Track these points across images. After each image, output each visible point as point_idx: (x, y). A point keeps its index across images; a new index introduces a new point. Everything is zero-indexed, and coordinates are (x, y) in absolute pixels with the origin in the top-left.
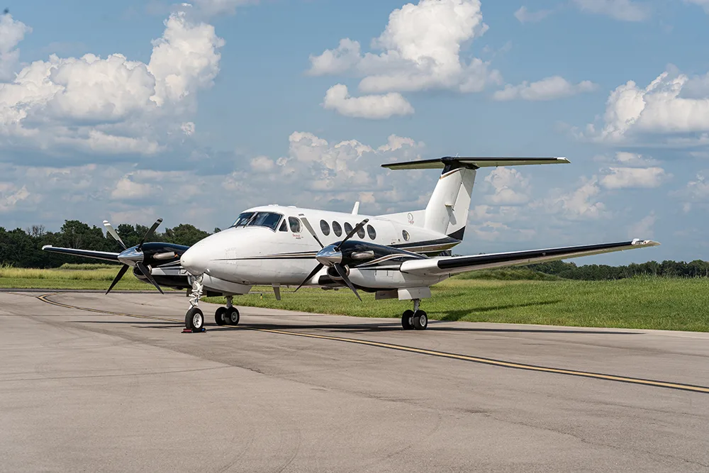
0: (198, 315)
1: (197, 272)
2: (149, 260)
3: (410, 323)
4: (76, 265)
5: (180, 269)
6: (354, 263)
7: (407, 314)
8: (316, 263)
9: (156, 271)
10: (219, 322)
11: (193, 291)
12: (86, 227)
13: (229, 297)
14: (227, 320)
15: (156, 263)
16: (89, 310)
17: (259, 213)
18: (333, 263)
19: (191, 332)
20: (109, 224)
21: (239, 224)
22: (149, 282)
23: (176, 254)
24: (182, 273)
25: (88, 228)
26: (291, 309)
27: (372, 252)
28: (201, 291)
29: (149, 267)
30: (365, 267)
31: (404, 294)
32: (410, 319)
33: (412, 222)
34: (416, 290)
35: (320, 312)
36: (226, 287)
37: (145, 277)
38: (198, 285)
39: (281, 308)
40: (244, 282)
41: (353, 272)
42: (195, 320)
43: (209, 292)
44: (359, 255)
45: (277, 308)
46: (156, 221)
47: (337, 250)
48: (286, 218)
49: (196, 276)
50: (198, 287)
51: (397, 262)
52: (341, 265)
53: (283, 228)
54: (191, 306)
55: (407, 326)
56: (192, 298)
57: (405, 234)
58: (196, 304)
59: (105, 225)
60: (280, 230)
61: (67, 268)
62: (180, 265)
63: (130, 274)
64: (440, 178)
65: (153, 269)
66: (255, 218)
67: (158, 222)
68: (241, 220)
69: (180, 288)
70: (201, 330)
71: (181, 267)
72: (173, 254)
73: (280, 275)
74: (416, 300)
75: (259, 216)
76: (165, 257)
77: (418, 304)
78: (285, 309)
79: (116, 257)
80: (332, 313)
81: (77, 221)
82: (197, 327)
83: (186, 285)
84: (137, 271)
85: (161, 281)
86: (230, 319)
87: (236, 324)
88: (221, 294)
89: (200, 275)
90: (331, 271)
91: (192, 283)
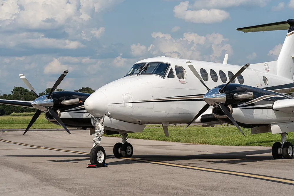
0: (100, 151)
1: (99, 115)
2: (58, 106)
3: (279, 153)
4: (19, 113)
5: (84, 112)
6: (236, 103)
7: (277, 145)
8: (203, 104)
9: (64, 115)
10: (117, 155)
11: (96, 131)
12: (26, 91)
13: (124, 134)
14: (123, 153)
15: (64, 108)
16: (20, 144)
17: (149, 63)
18: (218, 103)
19: (95, 167)
20: (24, 77)
21: (132, 73)
22: (58, 124)
23: (80, 99)
24: (85, 116)
25: (28, 91)
26: (163, 140)
27: (252, 93)
28: (103, 131)
29: (58, 111)
30: (246, 106)
31: (275, 129)
32: (279, 150)
33: (268, 71)
34: (285, 125)
35: (185, 142)
36: (123, 126)
37: (55, 120)
38: (100, 126)
39: (156, 139)
40: (139, 122)
41: (236, 111)
42: (98, 156)
43: (109, 132)
44: (240, 96)
45: (153, 139)
46: (62, 73)
47: (222, 92)
48: (172, 66)
49: (98, 118)
50: (100, 127)
51: (269, 102)
52: (226, 105)
53: (171, 75)
54: (95, 144)
55: (276, 156)
56: (95, 137)
57: (265, 80)
58: (99, 142)
59: (21, 77)
60: (168, 77)
61: (14, 115)
62: (84, 109)
63: (42, 117)
64: (287, 35)
65: (61, 113)
66: (146, 68)
67: (65, 74)
68: (134, 70)
69: (84, 128)
70: (104, 165)
71: (85, 111)
72: (77, 100)
73: (169, 115)
74: (283, 134)
75: (149, 66)
76: (71, 103)
77: (285, 137)
78: (159, 140)
79: (30, 105)
80: (195, 143)
81: (21, 87)
82: (100, 162)
83: (90, 125)
84: (48, 116)
85: (68, 123)
86: (126, 151)
87: (131, 156)
88: (118, 133)
89: (102, 117)
90: (215, 110)
91: (95, 124)
